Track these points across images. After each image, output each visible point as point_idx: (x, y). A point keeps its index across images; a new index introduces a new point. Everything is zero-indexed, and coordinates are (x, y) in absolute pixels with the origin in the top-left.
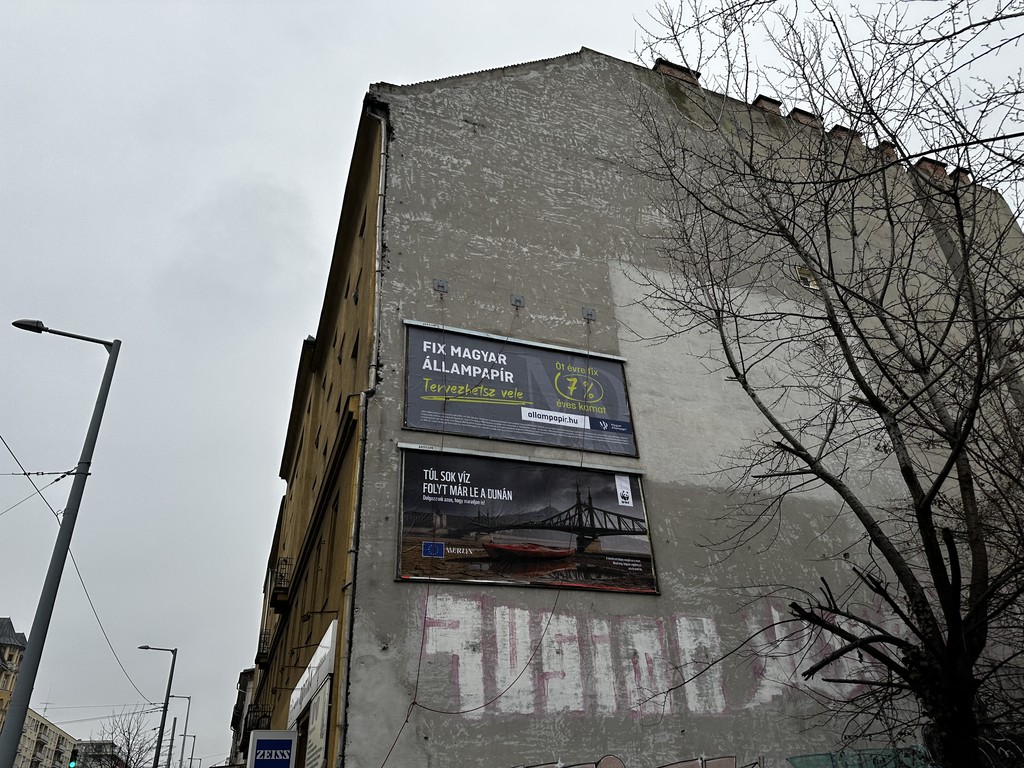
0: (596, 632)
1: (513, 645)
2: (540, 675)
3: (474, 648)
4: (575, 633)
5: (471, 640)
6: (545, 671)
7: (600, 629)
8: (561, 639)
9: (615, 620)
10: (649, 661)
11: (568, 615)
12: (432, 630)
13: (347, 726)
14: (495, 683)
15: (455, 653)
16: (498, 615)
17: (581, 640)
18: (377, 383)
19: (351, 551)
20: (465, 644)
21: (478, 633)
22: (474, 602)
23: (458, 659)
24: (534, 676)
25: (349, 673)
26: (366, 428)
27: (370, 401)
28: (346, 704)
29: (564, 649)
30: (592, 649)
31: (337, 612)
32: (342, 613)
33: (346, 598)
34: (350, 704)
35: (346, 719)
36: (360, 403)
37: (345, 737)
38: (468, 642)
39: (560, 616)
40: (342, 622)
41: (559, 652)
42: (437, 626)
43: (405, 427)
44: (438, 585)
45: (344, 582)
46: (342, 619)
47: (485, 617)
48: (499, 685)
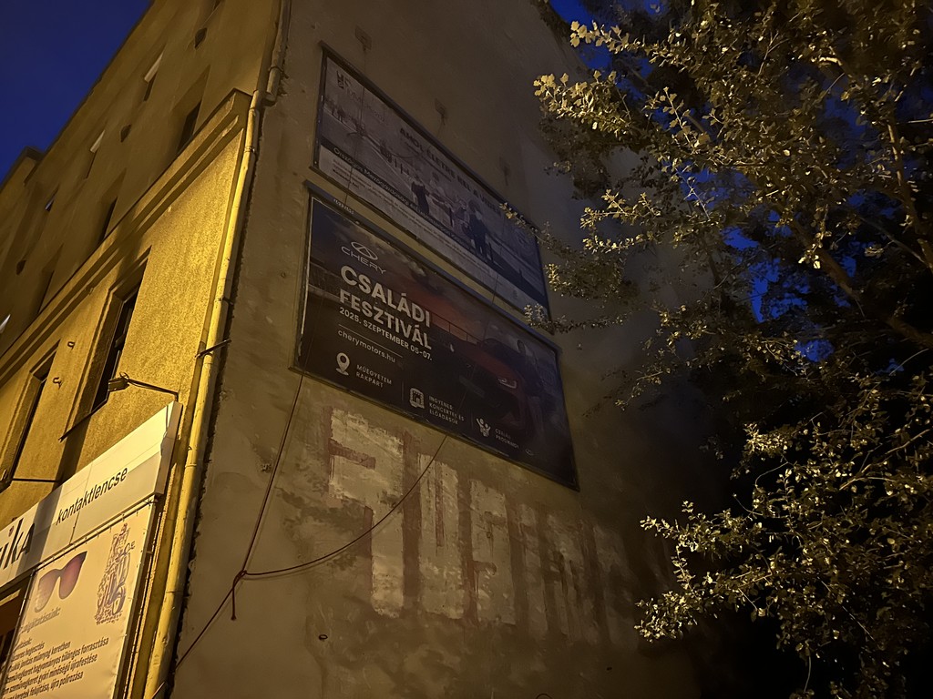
0: (525, 521)
1: (440, 513)
2: (471, 569)
3: (395, 504)
4: (505, 515)
5: (390, 492)
6: (475, 559)
7: (528, 518)
8: (493, 522)
9: (542, 509)
10: (574, 571)
11: (497, 490)
12: (338, 460)
13: (188, 595)
14: (417, 563)
15: (368, 504)
16: (423, 466)
17: (511, 526)
18: (279, 94)
19: (224, 299)
20: (381, 495)
21: (398, 483)
22: (395, 438)
23: (373, 514)
24: (463, 563)
25: (200, 497)
26: (259, 140)
27: (267, 109)
28: (190, 553)
29: (494, 534)
30: (521, 540)
31: (176, 394)
32: (195, 392)
33: (206, 368)
34: (197, 554)
35: (187, 582)
36: (253, 105)
37: (181, 617)
38: (385, 493)
39: (490, 489)
40: (192, 407)
41: (490, 536)
42: (346, 456)
43: (315, 168)
44: (350, 397)
45: (203, 344)
46: (192, 402)
47: (407, 464)
48: (423, 568)
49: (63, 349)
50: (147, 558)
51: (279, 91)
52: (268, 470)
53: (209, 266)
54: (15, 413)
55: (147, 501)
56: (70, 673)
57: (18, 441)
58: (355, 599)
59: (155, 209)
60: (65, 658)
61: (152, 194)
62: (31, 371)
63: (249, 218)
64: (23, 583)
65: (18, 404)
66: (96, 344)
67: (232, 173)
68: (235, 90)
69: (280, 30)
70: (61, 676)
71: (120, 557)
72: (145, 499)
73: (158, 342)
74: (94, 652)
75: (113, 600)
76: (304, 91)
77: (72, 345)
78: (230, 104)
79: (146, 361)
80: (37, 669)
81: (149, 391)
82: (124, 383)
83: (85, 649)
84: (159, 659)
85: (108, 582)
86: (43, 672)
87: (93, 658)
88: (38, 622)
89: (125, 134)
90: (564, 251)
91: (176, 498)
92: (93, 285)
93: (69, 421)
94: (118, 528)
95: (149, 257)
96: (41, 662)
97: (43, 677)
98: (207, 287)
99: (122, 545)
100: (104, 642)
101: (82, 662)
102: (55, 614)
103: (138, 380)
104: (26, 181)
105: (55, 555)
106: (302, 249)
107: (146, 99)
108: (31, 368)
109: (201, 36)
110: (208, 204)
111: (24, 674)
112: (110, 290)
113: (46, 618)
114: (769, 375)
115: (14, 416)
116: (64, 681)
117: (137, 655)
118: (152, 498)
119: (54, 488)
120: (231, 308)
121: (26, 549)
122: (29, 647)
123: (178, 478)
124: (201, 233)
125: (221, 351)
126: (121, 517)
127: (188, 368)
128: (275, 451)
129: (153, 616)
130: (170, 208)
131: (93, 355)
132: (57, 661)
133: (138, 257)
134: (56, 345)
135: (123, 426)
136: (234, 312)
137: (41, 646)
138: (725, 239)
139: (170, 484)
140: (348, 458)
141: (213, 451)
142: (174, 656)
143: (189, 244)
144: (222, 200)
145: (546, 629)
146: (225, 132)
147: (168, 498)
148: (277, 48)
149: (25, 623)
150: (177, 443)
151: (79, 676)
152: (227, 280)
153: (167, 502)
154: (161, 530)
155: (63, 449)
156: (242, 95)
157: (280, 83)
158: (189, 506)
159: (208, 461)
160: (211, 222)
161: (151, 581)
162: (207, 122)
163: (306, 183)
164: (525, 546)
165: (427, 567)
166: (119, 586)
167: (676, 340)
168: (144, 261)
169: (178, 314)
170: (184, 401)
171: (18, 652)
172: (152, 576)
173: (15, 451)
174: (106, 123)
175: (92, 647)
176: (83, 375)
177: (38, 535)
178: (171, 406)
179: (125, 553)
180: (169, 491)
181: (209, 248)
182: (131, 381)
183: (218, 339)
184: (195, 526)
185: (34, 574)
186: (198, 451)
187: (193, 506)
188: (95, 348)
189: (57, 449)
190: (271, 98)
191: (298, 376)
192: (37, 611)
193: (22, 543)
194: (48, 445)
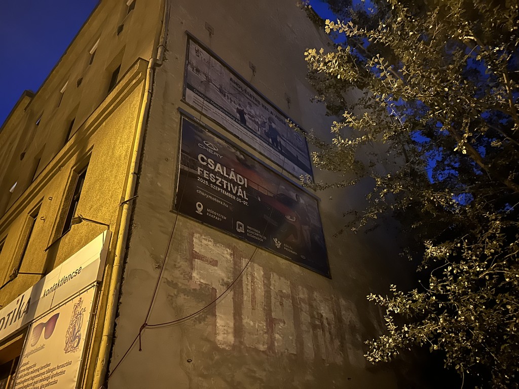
0: (301, 296)
1: (254, 291)
2: (271, 323)
3: (229, 286)
4: (290, 292)
5: (226, 280)
6: (274, 317)
7: (302, 294)
8: (281, 295)
9: (311, 289)
10: (329, 324)
11: (286, 279)
12: (197, 262)
13: (115, 337)
14: (241, 319)
15: (214, 286)
16: (244, 265)
17: (293, 299)
18: (163, 60)
19: (135, 173)
20: (221, 281)
21: (230, 275)
22: (228, 250)
23: (216, 292)
24: (267, 319)
25: (122, 283)
26: (153, 86)
27: (157, 69)
28: (116, 314)
29: (284, 303)
30: (299, 306)
31: (108, 226)
32: (118, 225)
33: (125, 211)
34: (120, 314)
35: (115, 330)
36: (149, 66)
37: (112, 350)
38: (223, 280)
39: (282, 278)
40: (117, 233)
41: (282, 304)
42: (201, 260)
43: (183, 100)
44: (203, 227)
45: (123, 198)
46: (117, 230)
47: (235, 264)
48: (244, 321)
49: (46, 201)
50: (93, 316)
51: (164, 58)
52: (159, 267)
53: (126, 155)
54: (20, 236)
55: (92, 285)
56: (51, 380)
57: (22, 251)
58: (207, 340)
59: (96, 124)
60: (48, 372)
61: (95, 115)
62: (28, 213)
63: (148, 129)
64: (24, 330)
65: (21, 232)
66: (64, 198)
67: (138, 103)
68: (139, 58)
69: (164, 25)
70: (45, 382)
71: (78, 316)
72: (92, 284)
73: (98, 197)
74: (64, 369)
75: (74, 340)
76: (177, 58)
77: (51, 199)
78: (137, 66)
79: (91, 207)
80: (32, 378)
81: (93, 224)
82: (80, 220)
83: (58, 367)
84: (100, 373)
85: (71, 330)
86: (35, 380)
87: (63, 372)
88: (33, 352)
89: (79, 83)
90: (322, 145)
91: (108, 283)
92: (63, 165)
93: (49, 241)
94: (76, 300)
95: (93, 150)
96: (35, 374)
97: (36, 383)
98: (125, 166)
99: (79, 309)
100: (69, 363)
101: (57, 374)
102: (42, 347)
103: (87, 218)
104: (25, 109)
105: (42, 315)
106: (177, 145)
107: (91, 63)
108: (28, 212)
109: (120, 29)
110: (125, 121)
111: (25, 381)
112: (72, 168)
113: (38, 350)
114: (437, 213)
115: (19, 238)
116: (47, 385)
117: (87, 371)
118: (95, 283)
119: (42, 278)
120: (138, 178)
121: (26, 312)
122: (28, 366)
123: (110, 273)
124: (121, 137)
125: (133, 202)
126: (78, 294)
127: (115, 212)
128: (162, 257)
129: (96, 349)
130: (104, 123)
131: (62, 204)
132: (43, 373)
133: (87, 150)
134: (42, 199)
135: (79, 243)
136: (140, 181)
137: (35, 365)
138: (412, 137)
139: (105, 275)
140: (203, 260)
141: (129, 257)
142: (108, 371)
143: (115, 143)
144: (133, 119)
145: (314, 356)
146: (134, 81)
147: (104, 283)
148: (162, 35)
149: (26, 353)
150: (109, 253)
151: (55, 382)
152: (136, 163)
153: (103, 285)
154: (101, 300)
155: (46, 256)
156: (144, 61)
157: (164, 54)
158: (116, 288)
159: (126, 263)
160: (127, 131)
161: (95, 329)
162: (124, 76)
163: (179, 109)
164: (302, 310)
165: (247, 321)
166: (77, 332)
167: (385, 194)
168: (90, 152)
169: (109, 181)
170: (112, 229)
171: (22, 369)
172: (96, 327)
173: (20, 257)
174: (69, 77)
175: (63, 366)
176: (57, 215)
177: (32, 304)
178: (105, 232)
179: (80, 314)
180: (104, 279)
181: (126, 145)
182: (84, 219)
183: (131, 196)
184: (119, 298)
185: (31, 325)
186: (121, 257)
187: (118, 288)
188: (63, 200)
189: (43, 256)
190: (159, 62)
191: (175, 215)
192: (32, 346)
193: (24, 308)
194: (38, 254)
